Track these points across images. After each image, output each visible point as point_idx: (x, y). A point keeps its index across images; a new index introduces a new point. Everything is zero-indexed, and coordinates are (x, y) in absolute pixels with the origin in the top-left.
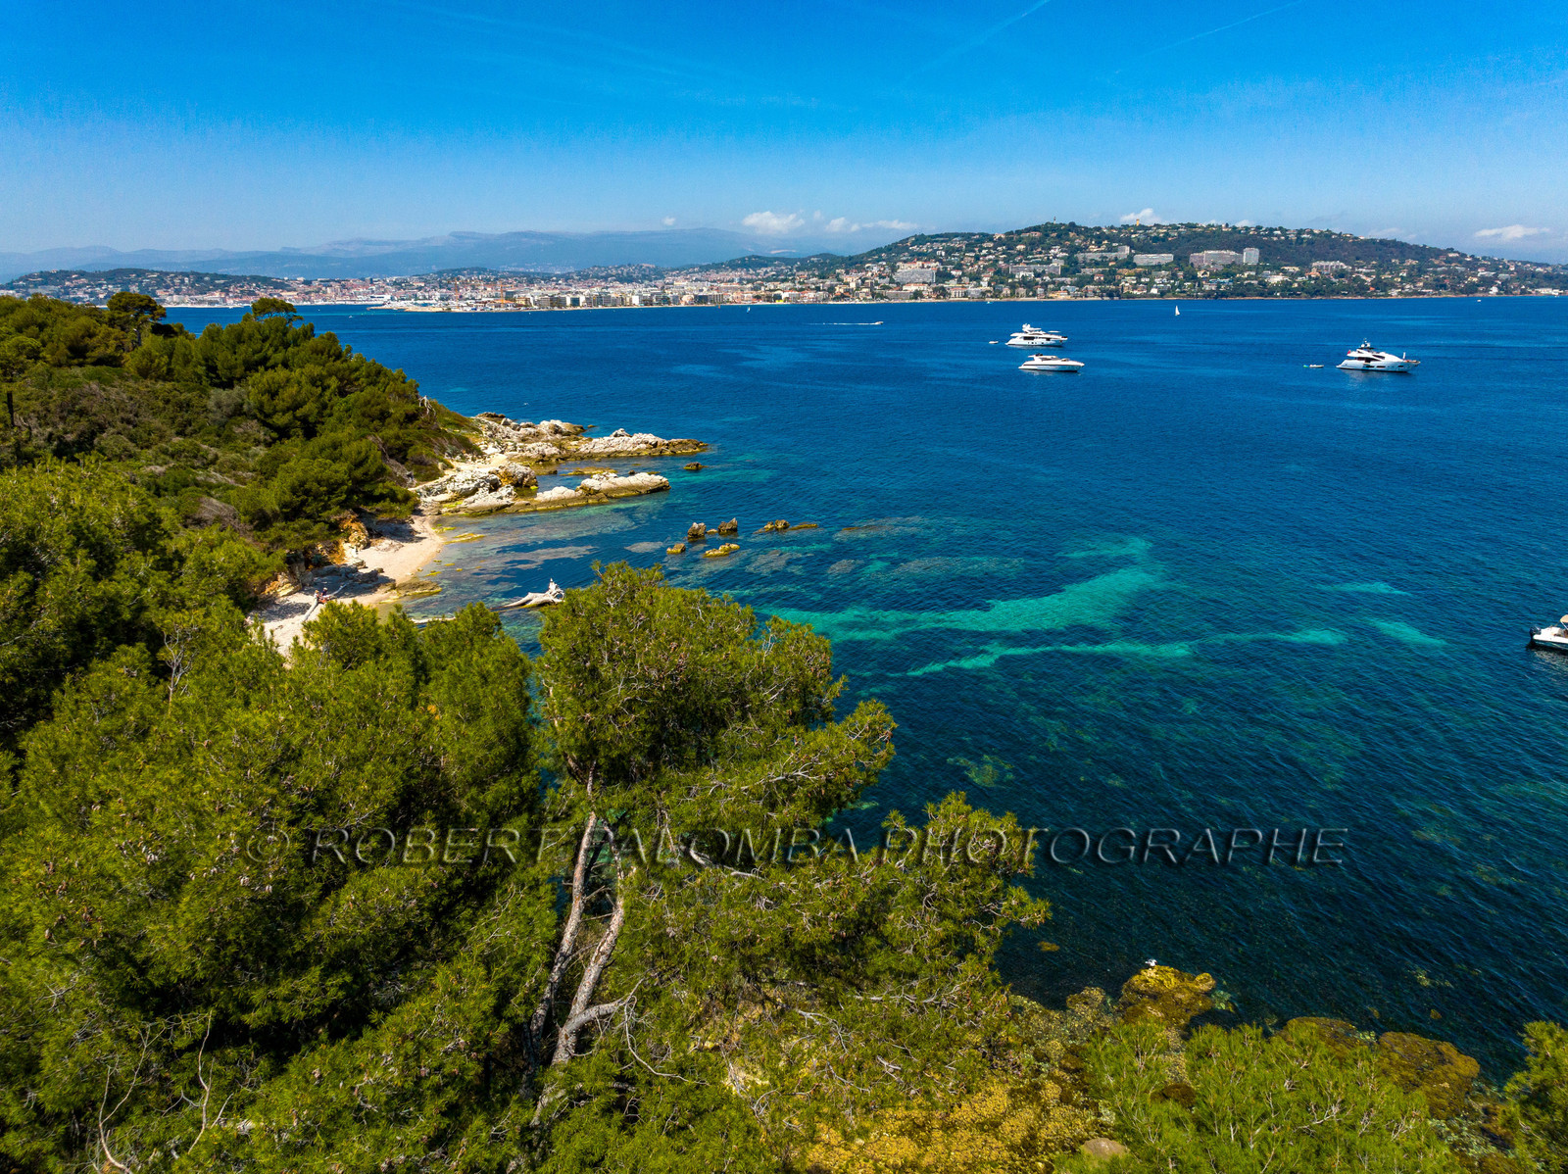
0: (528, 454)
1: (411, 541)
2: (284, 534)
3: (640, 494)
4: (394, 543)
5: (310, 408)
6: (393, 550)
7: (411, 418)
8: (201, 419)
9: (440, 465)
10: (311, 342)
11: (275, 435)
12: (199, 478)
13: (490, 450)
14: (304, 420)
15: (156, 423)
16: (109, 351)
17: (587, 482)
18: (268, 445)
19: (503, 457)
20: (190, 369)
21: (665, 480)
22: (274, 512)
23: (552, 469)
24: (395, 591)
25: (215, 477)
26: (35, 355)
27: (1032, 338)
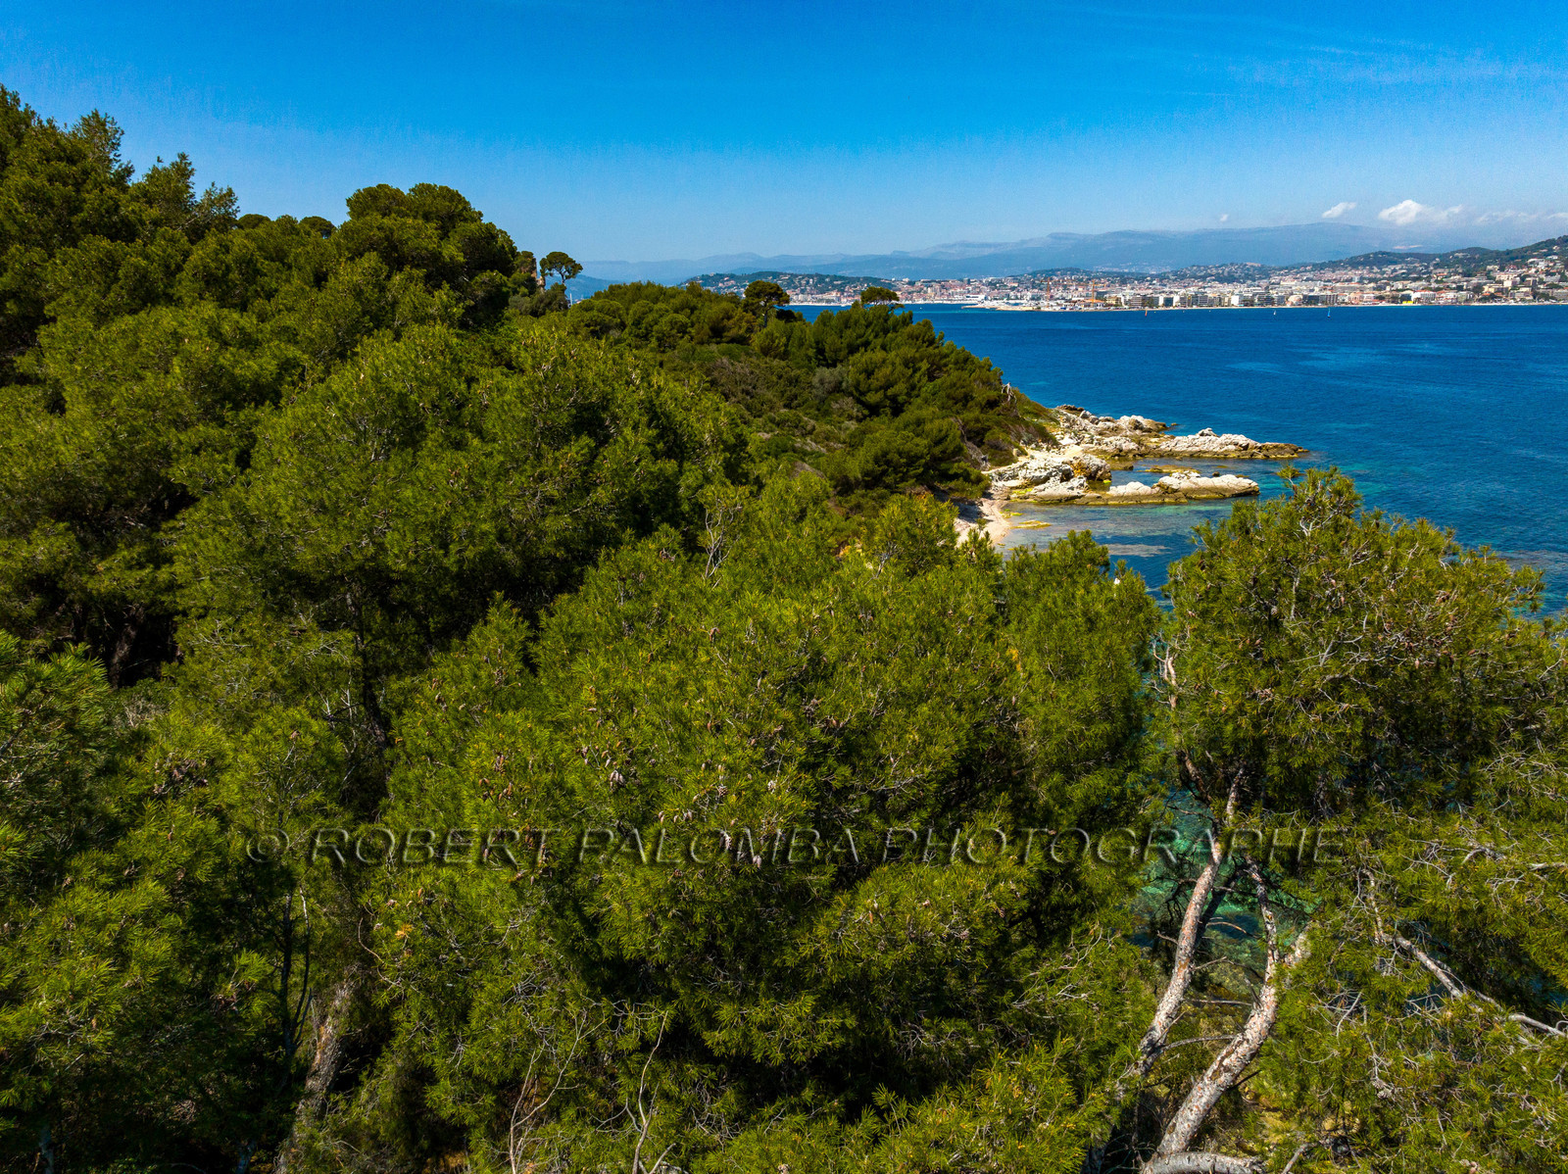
0: (1104, 447)
2: (862, 501)
3: (1224, 498)
4: (963, 522)
5: (900, 388)
7: (992, 404)
8: (806, 394)
9: (1015, 451)
10: (908, 329)
11: (866, 412)
12: (798, 445)
13: (1066, 440)
14: (894, 399)
15: (770, 395)
16: (741, 332)
17: (1166, 480)
18: (859, 420)
19: (1079, 448)
20: (803, 351)
21: (1254, 484)
22: (856, 479)
23: (1128, 464)
25: (811, 445)
26: (683, 330)
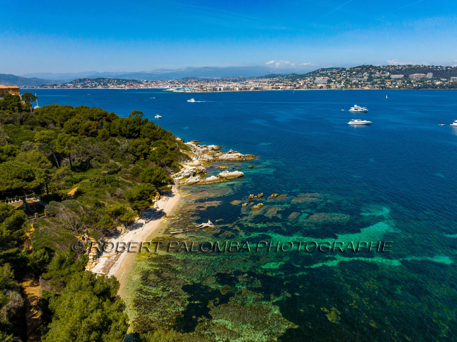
0: (204, 159)
1: (171, 196)
3: (235, 178)
4: (167, 198)
5: (145, 151)
6: (166, 201)
7: (172, 149)
8: (117, 153)
9: (180, 167)
10: (147, 124)
12: (116, 179)
14: (144, 154)
16: (95, 130)
17: (222, 174)
18: (134, 162)
21: (243, 173)
22: (135, 198)
24: (166, 218)
25: (120, 179)
27: (357, 109)
